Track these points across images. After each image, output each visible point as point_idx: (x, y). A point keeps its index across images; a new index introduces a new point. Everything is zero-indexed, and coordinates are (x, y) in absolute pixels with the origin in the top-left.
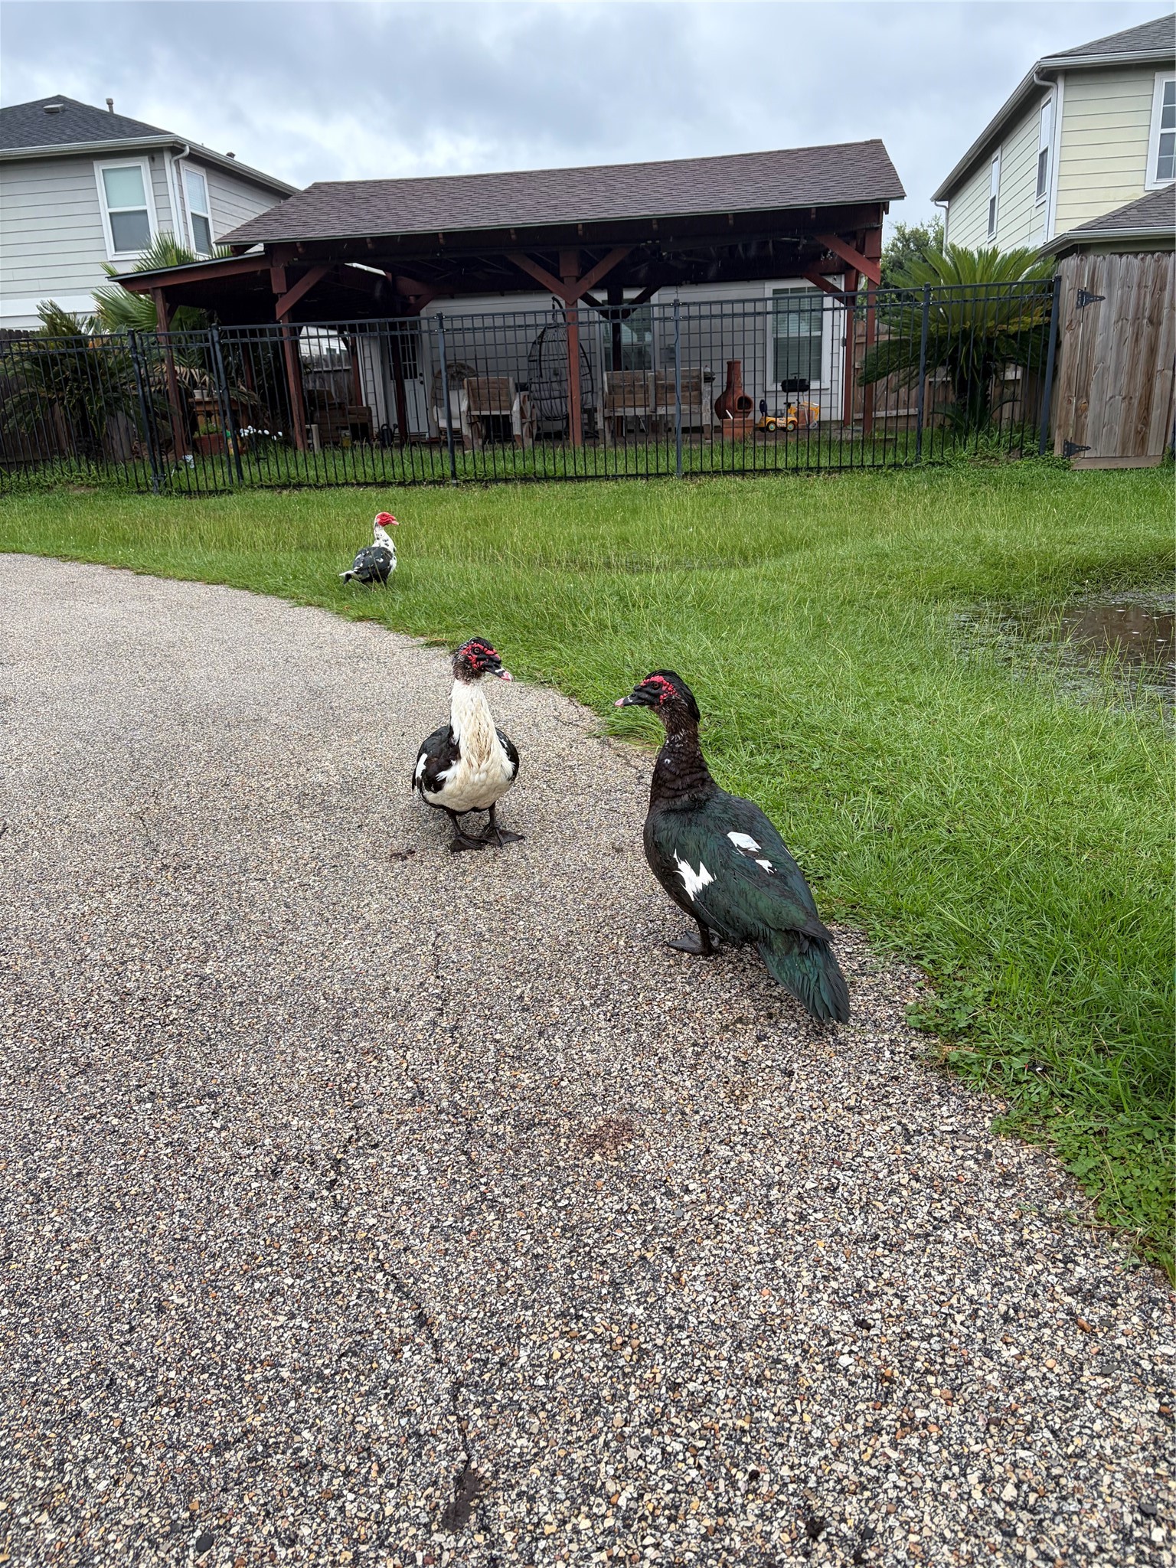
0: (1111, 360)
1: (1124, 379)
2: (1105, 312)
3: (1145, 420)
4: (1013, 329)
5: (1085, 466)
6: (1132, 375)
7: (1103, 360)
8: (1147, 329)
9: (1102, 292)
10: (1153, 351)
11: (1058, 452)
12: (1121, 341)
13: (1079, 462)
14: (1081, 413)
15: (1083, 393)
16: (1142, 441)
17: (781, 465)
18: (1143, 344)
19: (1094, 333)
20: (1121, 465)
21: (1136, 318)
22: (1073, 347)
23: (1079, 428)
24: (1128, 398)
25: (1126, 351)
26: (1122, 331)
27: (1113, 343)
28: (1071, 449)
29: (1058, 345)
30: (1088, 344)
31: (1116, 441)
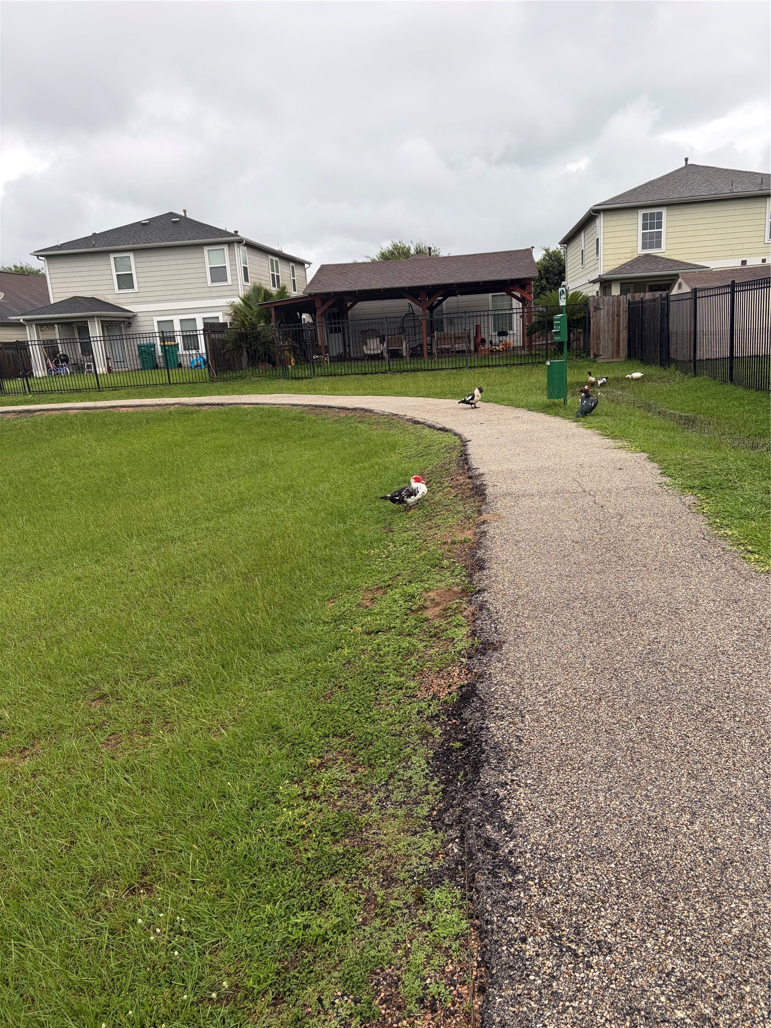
0: (606, 328)
1: (611, 333)
2: (603, 313)
3: (618, 346)
4: (575, 318)
5: (601, 361)
6: (613, 332)
7: (603, 328)
8: (616, 318)
9: (601, 307)
10: (619, 325)
11: (592, 357)
12: (609, 322)
13: (600, 361)
14: (598, 344)
15: (598, 337)
16: (618, 353)
17: (501, 363)
18: (616, 322)
19: (600, 319)
20: (612, 360)
21: (612, 315)
22: (594, 324)
23: (598, 350)
24: (612, 339)
25: (610, 325)
26: (609, 319)
27: (606, 322)
28: (596, 356)
29: (590, 323)
30: (598, 323)
31: (610, 353)
